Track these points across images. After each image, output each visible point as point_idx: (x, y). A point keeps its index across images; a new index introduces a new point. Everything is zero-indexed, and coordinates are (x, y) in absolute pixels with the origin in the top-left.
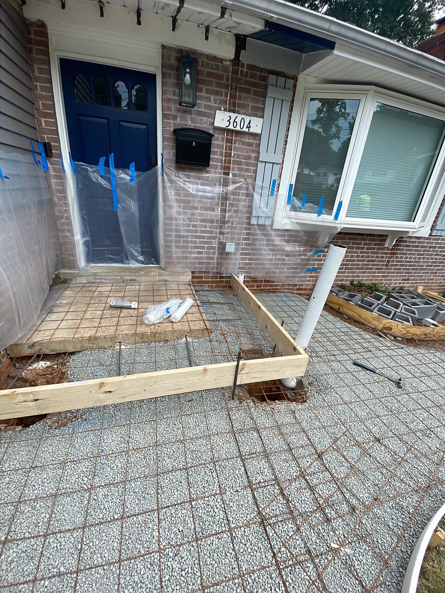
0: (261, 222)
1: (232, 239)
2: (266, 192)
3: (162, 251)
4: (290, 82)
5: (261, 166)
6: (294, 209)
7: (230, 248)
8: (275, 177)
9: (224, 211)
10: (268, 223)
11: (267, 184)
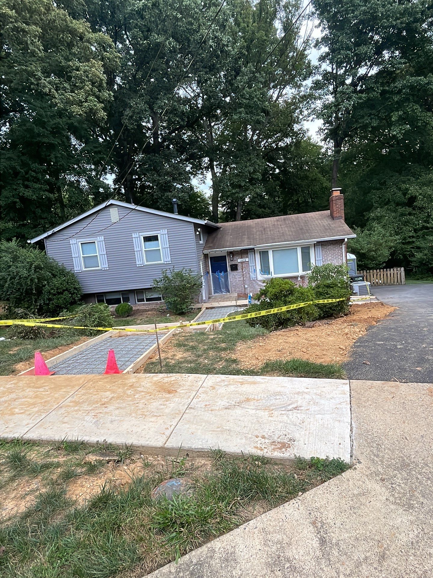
0: (254, 279)
1: (246, 284)
2: (253, 272)
3: (230, 290)
4: (253, 250)
5: (250, 267)
6: (262, 275)
7: (246, 286)
8: (255, 268)
9: (243, 278)
10: (256, 279)
11: (253, 270)
